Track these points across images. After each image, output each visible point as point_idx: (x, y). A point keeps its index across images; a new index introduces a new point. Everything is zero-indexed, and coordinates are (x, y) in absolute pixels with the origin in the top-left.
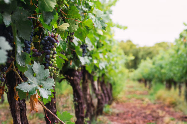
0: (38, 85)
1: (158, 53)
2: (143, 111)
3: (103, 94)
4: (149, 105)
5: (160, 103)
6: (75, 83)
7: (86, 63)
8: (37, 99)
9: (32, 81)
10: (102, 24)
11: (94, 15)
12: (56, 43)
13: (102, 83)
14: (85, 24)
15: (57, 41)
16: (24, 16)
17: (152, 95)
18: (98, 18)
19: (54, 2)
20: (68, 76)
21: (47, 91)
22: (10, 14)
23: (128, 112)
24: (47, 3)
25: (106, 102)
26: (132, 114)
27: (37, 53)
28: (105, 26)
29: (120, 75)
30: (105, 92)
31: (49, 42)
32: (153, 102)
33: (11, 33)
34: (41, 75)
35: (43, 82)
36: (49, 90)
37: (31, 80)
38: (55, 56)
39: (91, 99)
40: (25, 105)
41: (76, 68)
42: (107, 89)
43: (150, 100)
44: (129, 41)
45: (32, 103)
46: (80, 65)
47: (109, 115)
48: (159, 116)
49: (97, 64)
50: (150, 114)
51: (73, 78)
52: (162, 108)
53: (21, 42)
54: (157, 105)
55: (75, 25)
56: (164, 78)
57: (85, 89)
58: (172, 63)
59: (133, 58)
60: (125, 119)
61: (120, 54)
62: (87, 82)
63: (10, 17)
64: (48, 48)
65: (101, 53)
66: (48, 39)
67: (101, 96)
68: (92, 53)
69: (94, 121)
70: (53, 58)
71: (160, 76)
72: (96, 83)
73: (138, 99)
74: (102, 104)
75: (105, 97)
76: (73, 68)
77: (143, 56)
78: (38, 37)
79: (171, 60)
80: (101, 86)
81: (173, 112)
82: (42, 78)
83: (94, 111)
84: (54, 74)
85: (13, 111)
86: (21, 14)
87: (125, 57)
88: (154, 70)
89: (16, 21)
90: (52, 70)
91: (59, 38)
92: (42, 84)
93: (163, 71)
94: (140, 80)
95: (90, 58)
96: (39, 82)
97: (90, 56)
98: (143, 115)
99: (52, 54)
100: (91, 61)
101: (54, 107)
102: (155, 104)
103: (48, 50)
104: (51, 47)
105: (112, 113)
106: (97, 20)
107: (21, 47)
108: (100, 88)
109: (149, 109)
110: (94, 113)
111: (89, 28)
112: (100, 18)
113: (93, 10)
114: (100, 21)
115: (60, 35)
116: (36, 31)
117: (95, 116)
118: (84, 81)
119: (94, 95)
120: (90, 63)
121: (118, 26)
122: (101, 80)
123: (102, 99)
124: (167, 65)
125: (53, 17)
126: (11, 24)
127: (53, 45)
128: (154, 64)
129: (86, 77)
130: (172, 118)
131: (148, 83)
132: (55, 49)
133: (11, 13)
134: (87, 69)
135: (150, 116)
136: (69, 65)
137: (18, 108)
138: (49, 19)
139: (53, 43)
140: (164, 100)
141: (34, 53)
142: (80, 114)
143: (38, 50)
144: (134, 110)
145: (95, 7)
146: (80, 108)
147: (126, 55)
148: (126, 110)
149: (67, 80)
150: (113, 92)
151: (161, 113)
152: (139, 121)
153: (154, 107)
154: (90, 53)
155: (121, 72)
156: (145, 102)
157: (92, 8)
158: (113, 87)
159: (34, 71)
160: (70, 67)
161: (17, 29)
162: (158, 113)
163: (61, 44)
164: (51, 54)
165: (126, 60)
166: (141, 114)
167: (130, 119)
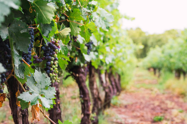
0: (40, 94)
1: (167, 42)
2: (152, 102)
3: (111, 86)
4: (158, 95)
5: (169, 93)
6: (81, 80)
7: (92, 58)
8: (38, 108)
9: (33, 91)
10: (106, 24)
11: (98, 14)
12: (57, 50)
13: (110, 75)
14: (87, 27)
15: (58, 47)
16: (22, 28)
17: (161, 84)
18: (102, 17)
19: (52, 14)
20: (74, 74)
21: (49, 100)
22: (7, 27)
23: (137, 103)
24: (45, 15)
25: (114, 94)
26: (140, 105)
27: (38, 60)
28: (109, 26)
29: (128, 65)
30: (113, 83)
31: (49, 48)
32: (162, 91)
33: (8, 45)
34: (42, 83)
35: (44, 91)
36: (50, 99)
37: (32, 89)
38: (56, 62)
39: (99, 93)
40: (27, 111)
41: (82, 65)
42: (115, 80)
43: (159, 89)
44: (138, 29)
45: (34, 112)
46: (85, 62)
47: (117, 108)
48: (167, 107)
49: (103, 59)
50: (159, 106)
51: (79, 74)
52: (171, 98)
53: (18, 55)
54: (166, 95)
55: (77, 27)
56: (173, 68)
57: (91, 83)
58: (181, 53)
59: (142, 47)
60: (133, 111)
61: (129, 43)
62: (93, 76)
63: (8, 30)
64: (48, 54)
65: (107, 46)
66: (49, 46)
67: (109, 88)
68: (98, 48)
69: (101, 115)
70: (54, 64)
71: (169, 65)
72: (103, 76)
73: (147, 89)
74: (109, 96)
75: (113, 88)
76: (79, 65)
77: (152, 44)
78: (39, 41)
79: (180, 49)
80: (109, 78)
81: (182, 103)
82: (43, 87)
83: (101, 104)
84: (55, 81)
85: (15, 117)
86: (18, 26)
87: (134, 46)
88: (163, 59)
89: (13, 33)
90: (53, 76)
91: (61, 44)
92: (44, 93)
93: (172, 60)
94: (149, 69)
95: (96, 53)
96: (40, 90)
97: (96, 51)
98: (152, 106)
99: (53, 61)
100: (97, 56)
101: (58, 107)
102: (163, 94)
103: (49, 56)
104: (52, 53)
105: (120, 105)
106: (101, 20)
107: (19, 60)
108: (108, 79)
109: (158, 100)
110: (101, 107)
111: (91, 32)
112: (104, 17)
113: (97, 10)
114: (104, 21)
115: (61, 40)
116: (37, 37)
117: (103, 110)
118: (91, 76)
119: (102, 88)
120: (96, 59)
121: (126, 17)
122: (109, 71)
123: (110, 91)
124: (176, 54)
125: (51, 28)
126: (8, 37)
127: (54, 51)
128: (163, 52)
129: (93, 71)
130: (180, 109)
131: (157, 71)
132: (56, 55)
133: (8, 25)
134: (93, 64)
135: (159, 108)
136: (74, 62)
137: (20, 113)
138: (47, 31)
139: (54, 49)
140: (174, 89)
141: (35, 60)
142: (86, 112)
143: (38, 57)
144: (142, 100)
145: (99, 6)
146: (86, 105)
147: (135, 44)
148: (134, 101)
149: (72, 77)
150: (122, 82)
151: (170, 104)
152: (147, 113)
153: (163, 98)
154: (96, 49)
155: (130, 62)
156: (153, 92)
157: (96, 7)
158: (122, 77)
159: (36, 80)
160: (75, 64)
161: (14, 41)
162: (167, 104)
163: (63, 49)
164: (51, 61)
165: (135, 49)
166: (149, 105)
167: (137, 111)
